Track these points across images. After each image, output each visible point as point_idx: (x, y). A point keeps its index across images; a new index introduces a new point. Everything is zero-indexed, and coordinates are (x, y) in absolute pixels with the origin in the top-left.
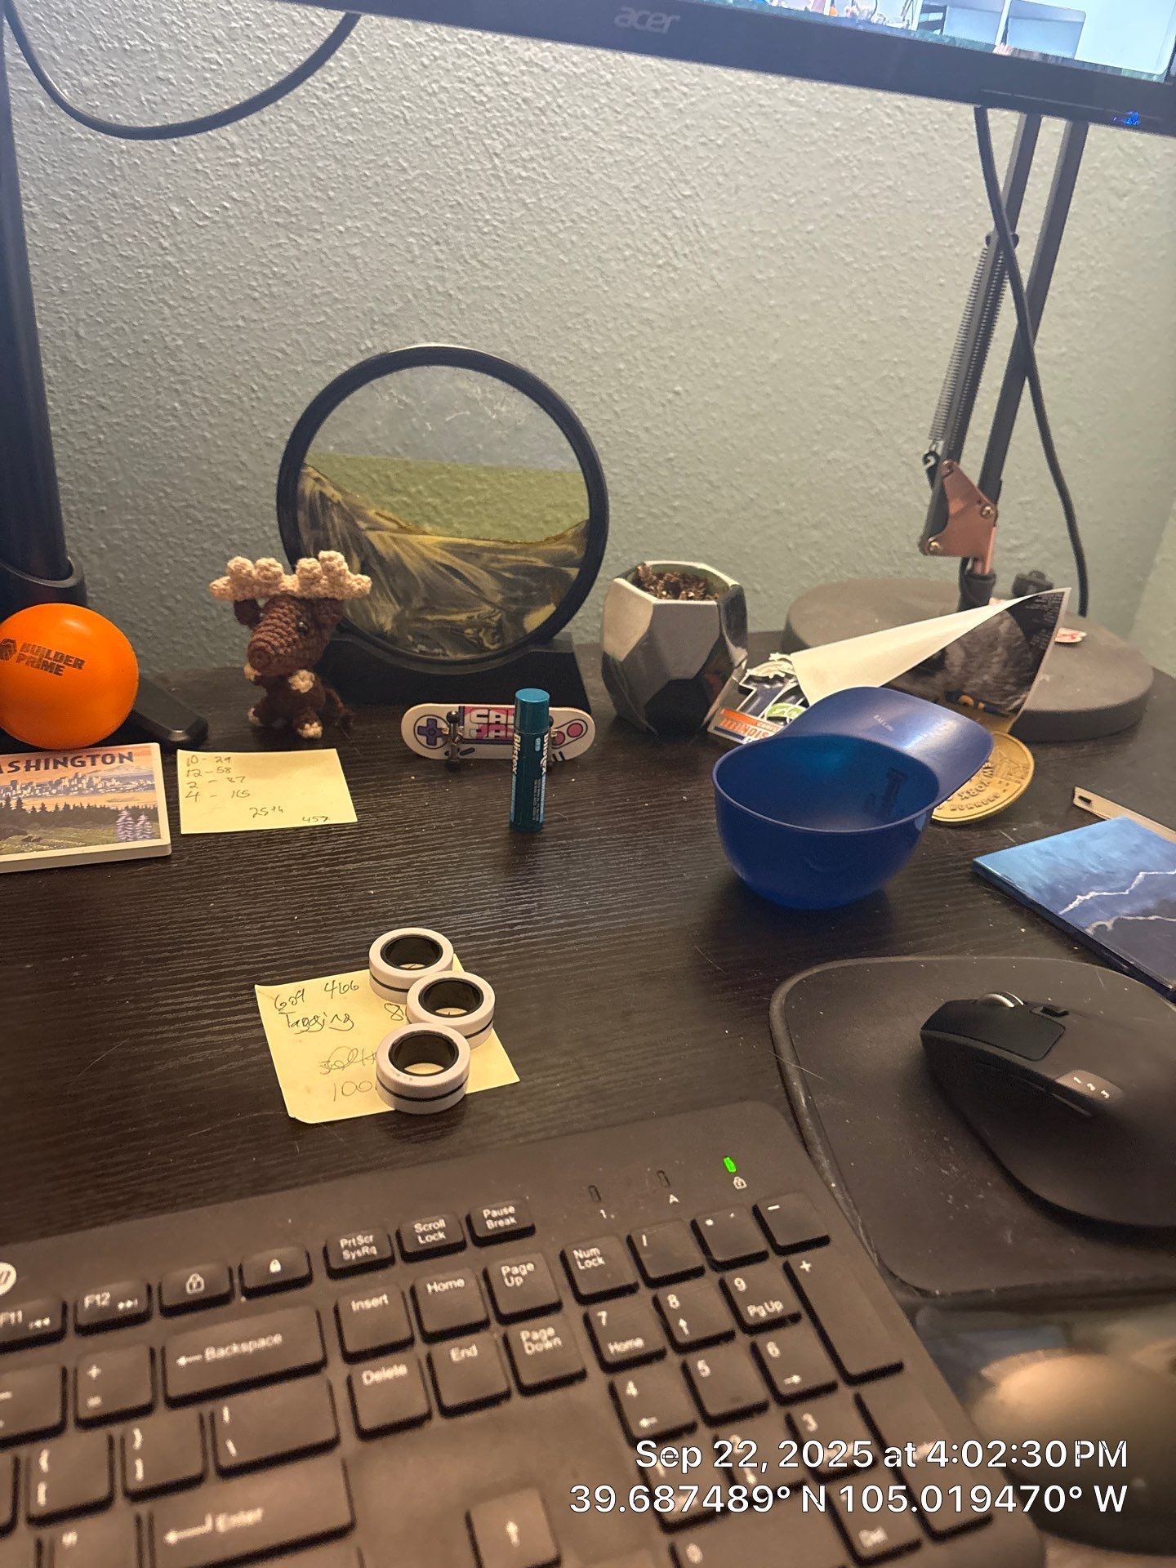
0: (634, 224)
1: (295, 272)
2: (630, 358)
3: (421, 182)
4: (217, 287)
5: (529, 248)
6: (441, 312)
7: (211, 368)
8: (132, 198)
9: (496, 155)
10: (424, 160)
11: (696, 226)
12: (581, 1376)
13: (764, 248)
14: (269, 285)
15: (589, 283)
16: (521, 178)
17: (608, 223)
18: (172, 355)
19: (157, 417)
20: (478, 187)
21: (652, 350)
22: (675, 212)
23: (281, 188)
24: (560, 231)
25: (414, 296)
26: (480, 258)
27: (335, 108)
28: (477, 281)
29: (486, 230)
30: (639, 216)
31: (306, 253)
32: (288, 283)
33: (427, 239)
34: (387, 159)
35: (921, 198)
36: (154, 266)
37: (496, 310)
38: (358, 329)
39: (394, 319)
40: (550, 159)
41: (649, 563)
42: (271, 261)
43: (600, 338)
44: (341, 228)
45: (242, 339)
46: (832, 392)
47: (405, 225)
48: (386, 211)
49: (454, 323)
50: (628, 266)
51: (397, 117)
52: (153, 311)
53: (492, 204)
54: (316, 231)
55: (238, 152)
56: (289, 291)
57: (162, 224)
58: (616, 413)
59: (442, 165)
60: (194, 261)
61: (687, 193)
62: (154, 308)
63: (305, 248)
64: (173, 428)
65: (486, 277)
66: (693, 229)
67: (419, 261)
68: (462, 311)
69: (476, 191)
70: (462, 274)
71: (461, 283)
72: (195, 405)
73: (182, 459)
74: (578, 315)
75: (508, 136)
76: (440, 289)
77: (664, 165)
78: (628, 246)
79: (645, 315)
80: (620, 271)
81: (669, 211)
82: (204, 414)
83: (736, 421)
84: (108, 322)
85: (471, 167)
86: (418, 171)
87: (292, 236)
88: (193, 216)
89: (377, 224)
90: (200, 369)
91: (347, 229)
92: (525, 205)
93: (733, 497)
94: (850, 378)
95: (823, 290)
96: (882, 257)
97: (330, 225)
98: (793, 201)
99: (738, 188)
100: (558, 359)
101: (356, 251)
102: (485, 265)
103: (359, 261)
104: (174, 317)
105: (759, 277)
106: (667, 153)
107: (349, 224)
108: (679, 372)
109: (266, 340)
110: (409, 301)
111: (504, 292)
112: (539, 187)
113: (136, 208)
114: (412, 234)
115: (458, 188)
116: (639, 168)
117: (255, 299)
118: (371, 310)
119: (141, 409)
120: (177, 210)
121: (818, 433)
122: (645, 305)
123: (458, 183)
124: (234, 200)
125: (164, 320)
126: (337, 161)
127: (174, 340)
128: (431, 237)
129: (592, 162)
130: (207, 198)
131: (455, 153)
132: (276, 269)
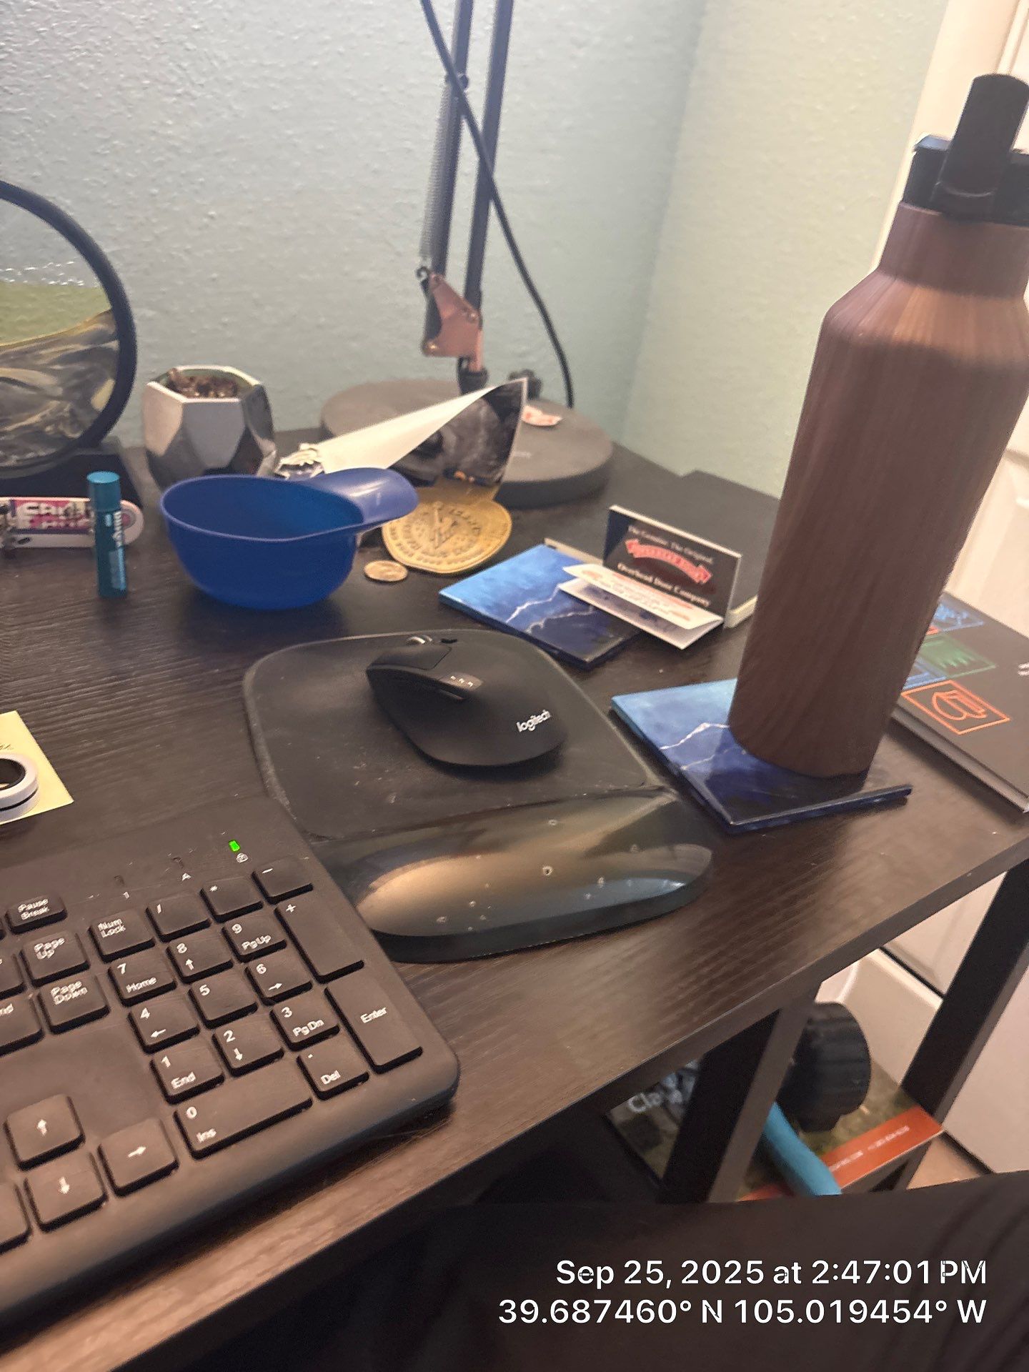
0: (149, 55)
2: (162, 183)
5: (49, 76)
11: (208, 58)
12: (105, 1012)
13: (275, 81)
15: (112, 110)
22: (187, 44)
24: (77, 59)
30: (151, 47)
41: (181, 368)
50: (148, 95)
61: (196, 27)
74: (106, 141)
81: (181, 43)
83: (270, 244)
93: (276, 313)
98: (295, 38)
105: (274, 108)
108: (211, 198)
111: (29, 119)
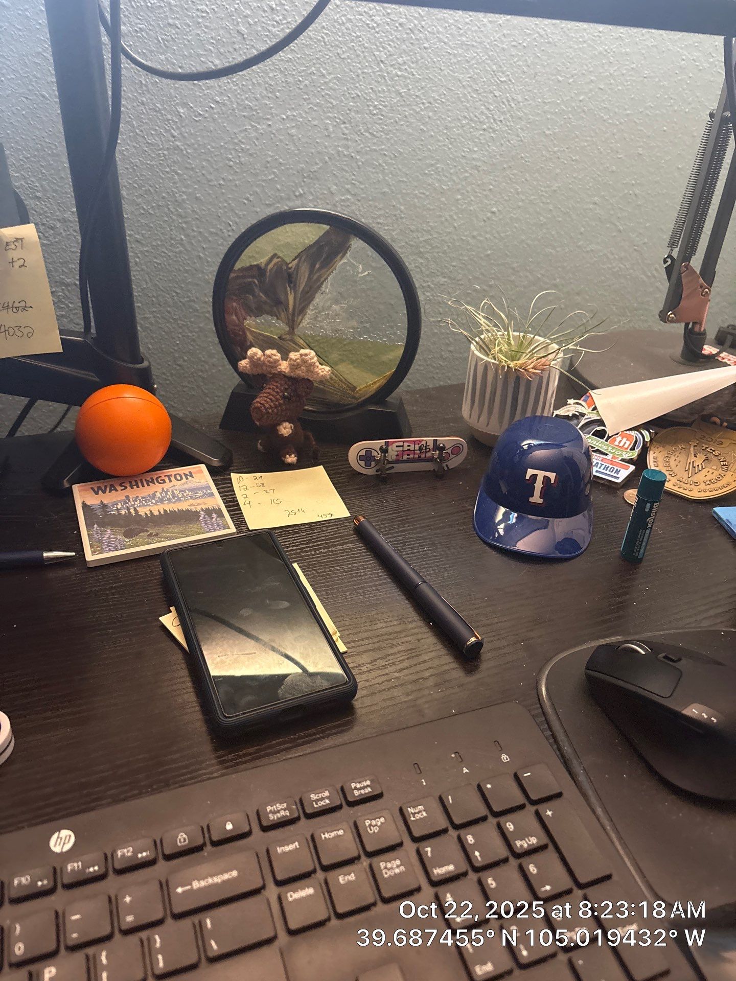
0: (468, 102)
1: (255, 147)
2: (464, 191)
3: (334, 83)
4: (208, 160)
5: (402, 123)
6: (346, 168)
7: (204, 213)
8: (155, 105)
9: (382, 62)
10: (336, 68)
11: (508, 101)
13: (552, 113)
14: (239, 156)
15: (440, 144)
16: (398, 76)
17: (452, 103)
18: (180, 206)
19: (172, 245)
20: (370, 84)
21: (479, 185)
22: (495, 92)
23: (246, 93)
24: (422, 110)
25: (329, 158)
26: (371, 131)
28: (369, 147)
29: (375, 112)
30: (472, 97)
31: (262, 134)
32: (251, 155)
33: (338, 120)
34: (313, 69)
35: (652, 74)
36: (168, 149)
37: (380, 164)
38: (294, 182)
39: (316, 174)
40: (416, 62)
42: (240, 141)
43: (447, 179)
44: (284, 117)
45: (223, 193)
46: (591, 206)
47: (324, 112)
48: (311, 104)
49: (354, 175)
50: (464, 131)
52: (169, 178)
53: (379, 94)
54: (268, 119)
56: (251, 160)
57: (173, 121)
58: (455, 227)
59: (348, 71)
60: (193, 144)
61: (504, 79)
62: (169, 176)
63: (262, 131)
64: (180, 252)
65: (375, 144)
66: (506, 103)
67: (333, 135)
68: (359, 167)
69: (368, 87)
70: (359, 142)
71: (359, 148)
72: (194, 237)
73: (187, 271)
74: (432, 165)
75: (390, 49)
76: (345, 153)
77: (489, 62)
78: (465, 117)
79: (474, 163)
80: (459, 135)
81: (491, 92)
82: (199, 241)
83: (529, 229)
84: (140, 187)
85: (366, 71)
86: (333, 76)
87: (253, 124)
88: (192, 114)
89: (306, 112)
90: (197, 213)
91: (288, 117)
92: (400, 93)
93: (526, 277)
94: (603, 197)
95: (588, 138)
96: (628, 115)
97: (277, 115)
98: (571, 80)
99: (536, 74)
100: (419, 195)
101: (293, 131)
102: (374, 135)
103: (295, 137)
104: (180, 181)
105: (548, 132)
106: (491, 53)
107: (289, 113)
108: (496, 199)
109: (237, 192)
110: (326, 162)
111: (386, 153)
112: (409, 81)
113: (156, 111)
114: (329, 118)
115: (357, 85)
116: (473, 65)
117: (231, 166)
118: (303, 169)
119: (161, 241)
120: (182, 111)
121: (581, 233)
122: (474, 156)
123: (358, 82)
124: (218, 102)
125: (174, 183)
126: (281, 72)
127: (181, 195)
128: (340, 119)
129: (443, 63)
130: (200, 102)
131: (356, 62)
132: (243, 146)
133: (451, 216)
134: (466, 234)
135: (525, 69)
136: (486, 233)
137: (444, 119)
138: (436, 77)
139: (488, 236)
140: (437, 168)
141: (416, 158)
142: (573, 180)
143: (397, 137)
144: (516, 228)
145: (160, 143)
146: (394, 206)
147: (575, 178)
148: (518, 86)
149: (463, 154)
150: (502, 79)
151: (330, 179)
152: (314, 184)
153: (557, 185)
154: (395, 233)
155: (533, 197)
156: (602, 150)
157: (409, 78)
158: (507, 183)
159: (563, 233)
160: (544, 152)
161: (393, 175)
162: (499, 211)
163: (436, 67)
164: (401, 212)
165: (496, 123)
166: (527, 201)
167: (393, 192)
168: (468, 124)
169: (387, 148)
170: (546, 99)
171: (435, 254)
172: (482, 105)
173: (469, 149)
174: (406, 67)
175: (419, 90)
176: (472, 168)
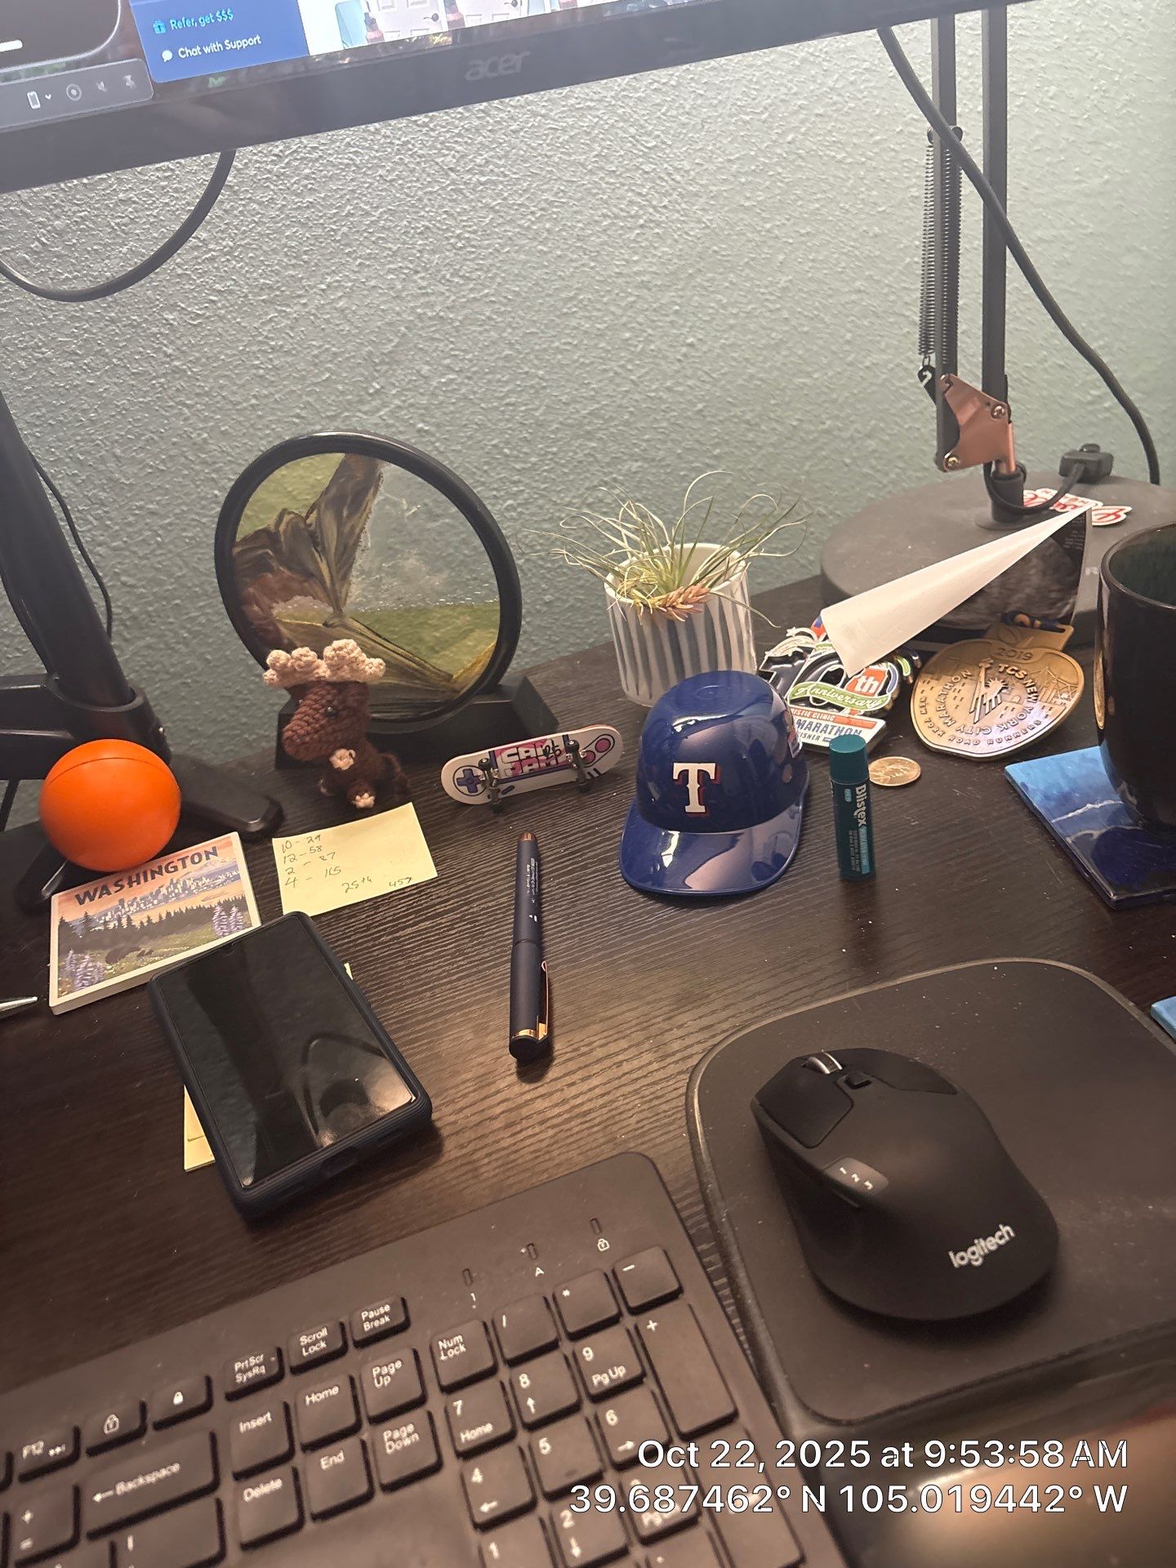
0: (604, 193)
1: (291, 341)
2: (634, 325)
3: (386, 219)
4: (225, 376)
6: (437, 336)
7: (238, 451)
8: (128, 318)
9: (451, 169)
10: (384, 198)
11: (669, 174)
13: (746, 174)
14: (271, 360)
15: (574, 264)
16: (482, 184)
17: (579, 200)
18: (202, 450)
19: (203, 507)
20: (441, 206)
21: (655, 310)
22: (643, 167)
23: (259, 268)
25: (407, 328)
26: (461, 274)
27: (288, 176)
28: (464, 296)
29: (460, 245)
30: (607, 183)
31: (296, 319)
32: (288, 353)
33: (405, 271)
34: (349, 207)
36: (164, 375)
37: (488, 317)
38: (362, 375)
39: (393, 355)
40: (506, 156)
42: (266, 337)
44: (323, 287)
45: (260, 417)
46: (854, 297)
47: (383, 265)
48: (361, 257)
49: (452, 342)
50: (609, 236)
51: (347, 165)
52: (174, 415)
53: (459, 218)
54: (300, 296)
55: (211, 246)
56: (289, 359)
57: (161, 334)
58: (633, 382)
59: (403, 196)
60: (198, 359)
61: (654, 143)
62: (175, 411)
63: (295, 315)
65: (472, 290)
67: (404, 294)
68: (457, 329)
69: (440, 211)
70: (447, 294)
71: (449, 303)
74: (571, 299)
75: (459, 148)
76: (430, 314)
77: (621, 124)
79: (639, 279)
80: (602, 244)
81: (638, 168)
83: (758, 355)
84: (138, 437)
85: (430, 189)
86: (381, 210)
87: (279, 308)
89: (355, 272)
90: (228, 454)
91: (328, 286)
92: (492, 208)
93: (774, 429)
95: (820, 196)
96: (876, 143)
97: (312, 287)
98: (764, 117)
99: (703, 122)
100: (563, 347)
101: (342, 303)
102: (468, 278)
103: (347, 312)
104: (193, 415)
105: (747, 204)
106: (621, 111)
107: (329, 279)
108: (689, 324)
109: (279, 410)
110: (404, 335)
112: (501, 187)
113: (134, 327)
114: (390, 271)
115: (422, 213)
116: (596, 136)
117: (261, 377)
118: (370, 353)
120: (171, 317)
121: (848, 342)
122: (636, 269)
123: (423, 209)
124: (219, 291)
125: (186, 419)
126: (303, 225)
127: (199, 435)
128: (407, 268)
129: (548, 145)
130: (195, 298)
131: (411, 181)
132: (273, 343)
133: (622, 366)
134: (654, 387)
135: (683, 119)
136: (686, 377)
137: (573, 227)
138: (542, 169)
139: (690, 382)
140: (581, 301)
141: (543, 294)
142: (810, 264)
143: (504, 271)
144: (734, 359)
145: (150, 369)
146: (526, 373)
147: (813, 261)
148: (678, 148)
149: (617, 270)
150: (649, 145)
151: (417, 357)
152: (395, 370)
153: (785, 278)
154: (540, 411)
155: (750, 307)
156: (847, 207)
157: (501, 182)
158: (702, 296)
159: (815, 348)
160: (749, 235)
161: (514, 328)
162: (700, 340)
163: (540, 155)
164: (541, 379)
165: (659, 212)
166: (742, 315)
167: (520, 353)
168: (613, 224)
169: (492, 291)
170: (731, 154)
171: (612, 430)
172: (627, 191)
173: (626, 261)
174: (491, 167)
175: (521, 195)
176: (638, 287)
